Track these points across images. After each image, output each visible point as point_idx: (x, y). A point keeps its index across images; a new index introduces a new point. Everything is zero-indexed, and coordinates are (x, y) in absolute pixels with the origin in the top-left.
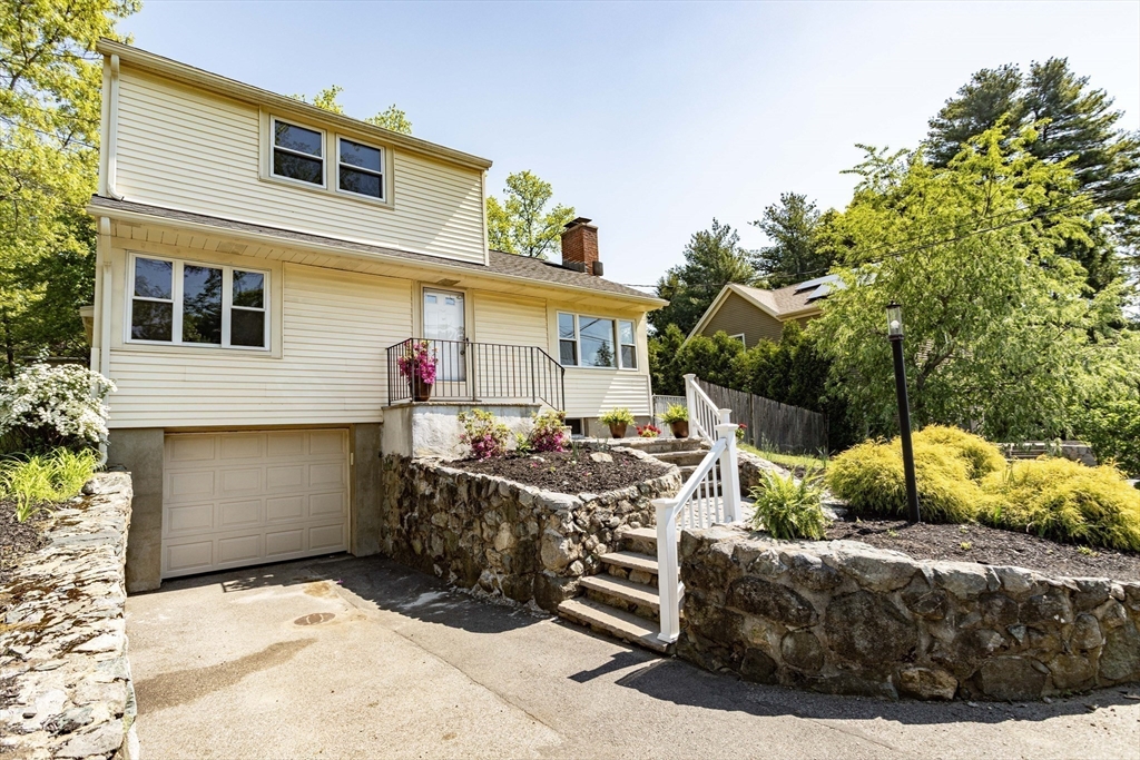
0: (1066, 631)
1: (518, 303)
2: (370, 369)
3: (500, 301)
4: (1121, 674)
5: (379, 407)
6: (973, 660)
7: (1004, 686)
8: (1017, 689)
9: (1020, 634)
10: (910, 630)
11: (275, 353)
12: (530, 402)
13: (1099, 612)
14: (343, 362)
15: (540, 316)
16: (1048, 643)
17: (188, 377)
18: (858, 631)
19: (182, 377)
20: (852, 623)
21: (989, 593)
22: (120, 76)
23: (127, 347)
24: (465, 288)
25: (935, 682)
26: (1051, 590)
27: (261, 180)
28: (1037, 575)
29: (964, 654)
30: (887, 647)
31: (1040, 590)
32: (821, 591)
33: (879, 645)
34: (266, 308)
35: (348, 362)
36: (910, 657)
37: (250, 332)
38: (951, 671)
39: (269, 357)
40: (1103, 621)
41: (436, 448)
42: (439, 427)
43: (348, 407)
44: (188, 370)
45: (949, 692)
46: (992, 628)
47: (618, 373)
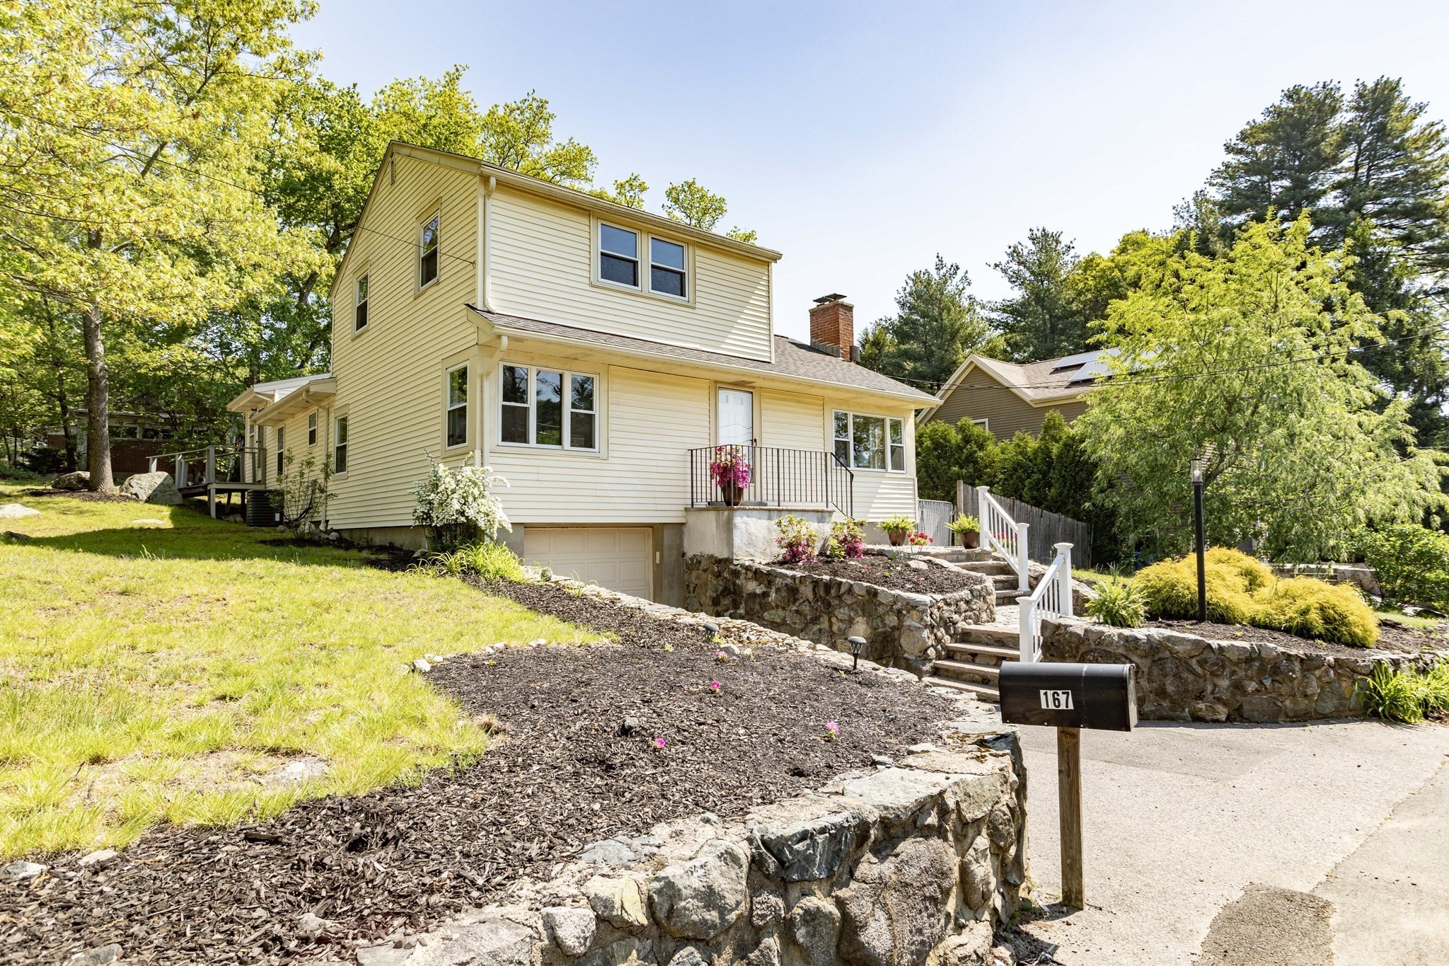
0: (1296, 682)
1: (799, 402)
2: (675, 470)
3: (783, 400)
4: (1328, 711)
5: (682, 508)
6: (1239, 698)
7: (1256, 714)
8: (1264, 716)
9: (1268, 683)
10: (1201, 681)
11: (603, 455)
12: (822, 506)
13: (1317, 673)
14: (654, 463)
15: (818, 416)
16: (1284, 689)
17: (541, 477)
18: (1169, 681)
19: (535, 477)
20: (1165, 676)
21: (1250, 658)
22: (495, 195)
23: (499, 449)
24: (754, 388)
25: (1215, 711)
26: (1289, 657)
27: (592, 285)
28: (1281, 649)
29: (1233, 695)
30: (1187, 691)
31: (1282, 657)
32: (1146, 657)
33: (1182, 689)
34: (596, 411)
35: (660, 463)
36: (1200, 696)
37: (584, 435)
38: (1225, 704)
39: (598, 458)
40: (1319, 678)
41: (752, 551)
42: (753, 530)
43: (659, 507)
44: (542, 470)
45: (1223, 717)
46: (1251, 679)
47: (887, 475)
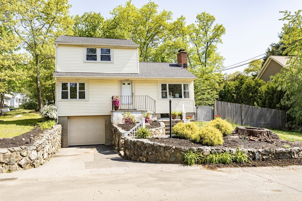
0: (162, 153)
1: (148, 83)
2: (108, 102)
4: (172, 161)
5: (110, 111)
6: (147, 156)
7: (151, 160)
8: (153, 161)
9: (154, 153)
10: (141, 151)
11: (87, 100)
13: (169, 151)
14: (102, 101)
15: (155, 85)
16: (159, 154)
17: (71, 106)
18: (136, 151)
19: (70, 106)
20: (135, 150)
21: (152, 146)
22: (58, 47)
23: (61, 101)
24: (132, 80)
25: (143, 159)
26: (160, 146)
27: (84, 62)
28: (159, 144)
29: (147, 155)
30: (138, 154)
31: (158, 146)
32: (133, 145)
33: (137, 153)
34: (85, 91)
35: (103, 101)
36: (141, 156)
37: (82, 96)
38: (145, 158)
39: (86, 101)
40: (169, 152)
43: (103, 111)
44: (71, 104)
45: (145, 161)
46: (151, 151)
